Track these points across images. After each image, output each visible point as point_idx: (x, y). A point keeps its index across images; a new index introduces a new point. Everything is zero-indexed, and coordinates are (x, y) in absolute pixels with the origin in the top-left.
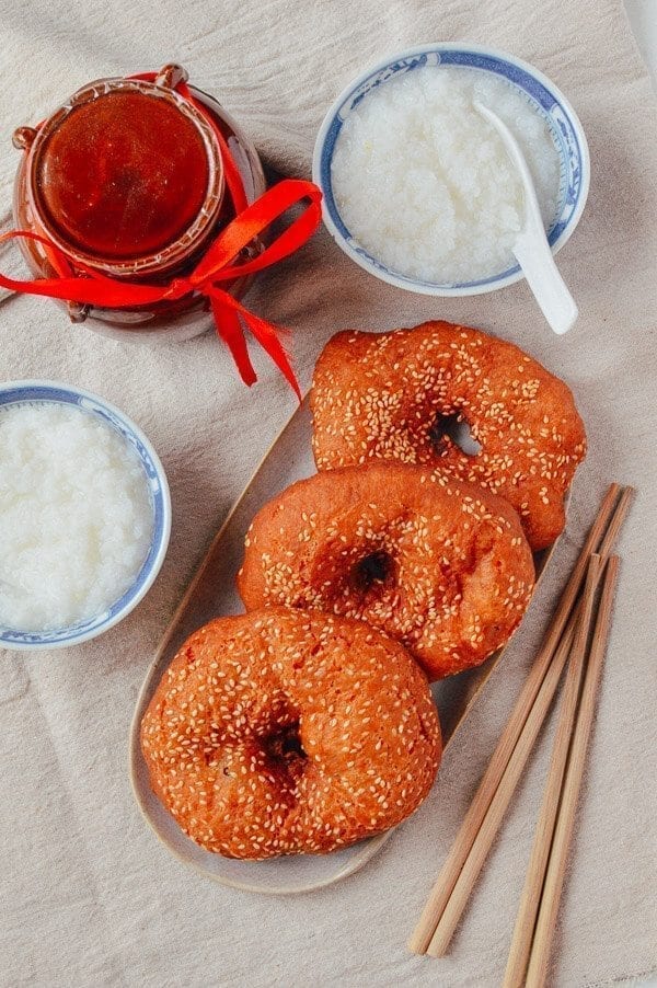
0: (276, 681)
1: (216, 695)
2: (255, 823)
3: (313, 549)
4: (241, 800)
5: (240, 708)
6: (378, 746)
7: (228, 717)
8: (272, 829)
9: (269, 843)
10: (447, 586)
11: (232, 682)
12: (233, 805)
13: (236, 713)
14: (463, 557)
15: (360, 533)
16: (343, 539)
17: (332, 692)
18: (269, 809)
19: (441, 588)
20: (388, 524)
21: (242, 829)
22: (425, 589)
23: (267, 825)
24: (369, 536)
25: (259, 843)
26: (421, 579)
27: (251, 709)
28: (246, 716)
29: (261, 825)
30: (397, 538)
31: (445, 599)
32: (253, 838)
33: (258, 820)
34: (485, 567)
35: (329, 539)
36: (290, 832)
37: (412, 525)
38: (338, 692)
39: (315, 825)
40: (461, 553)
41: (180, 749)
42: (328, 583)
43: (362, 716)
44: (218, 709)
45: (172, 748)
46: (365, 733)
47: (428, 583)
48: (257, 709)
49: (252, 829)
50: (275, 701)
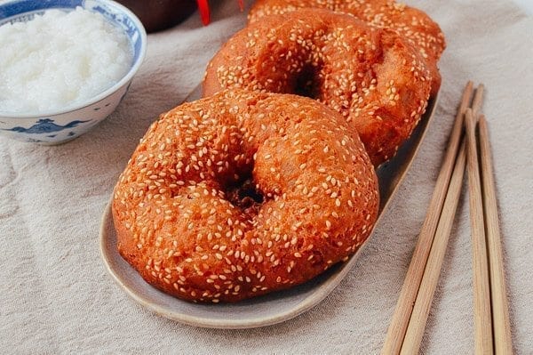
0: (233, 120)
1: (182, 130)
2: (217, 231)
3: (258, 51)
4: (204, 211)
5: (202, 140)
6: (326, 150)
7: (192, 146)
8: (234, 239)
9: (231, 252)
10: (365, 72)
11: (195, 122)
12: (197, 217)
13: (198, 144)
14: (374, 48)
15: (293, 38)
16: (280, 42)
17: (282, 119)
18: (230, 222)
19: (360, 75)
20: (314, 35)
21: (205, 237)
22: (347, 77)
23: (228, 234)
24: (299, 42)
25: (221, 252)
26: (343, 70)
27: (211, 141)
28: (208, 148)
29: (223, 234)
30: (321, 47)
31: (363, 84)
32: (216, 247)
33: (220, 228)
34: (392, 56)
35: (269, 42)
36: (250, 243)
37: (332, 36)
38: (287, 119)
39: (273, 236)
40: (371, 45)
41: (148, 181)
42: (270, 81)
43: (310, 129)
44: (183, 140)
45: (141, 181)
46: (314, 139)
47: (349, 71)
48: (217, 141)
49: (214, 238)
50: (232, 134)
